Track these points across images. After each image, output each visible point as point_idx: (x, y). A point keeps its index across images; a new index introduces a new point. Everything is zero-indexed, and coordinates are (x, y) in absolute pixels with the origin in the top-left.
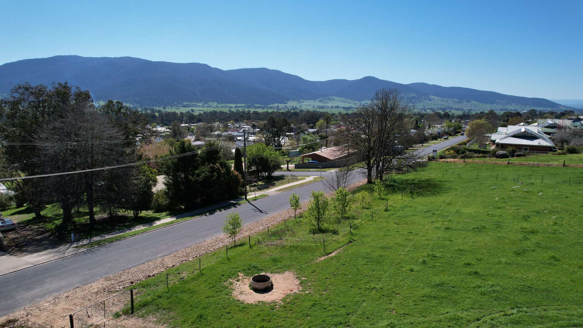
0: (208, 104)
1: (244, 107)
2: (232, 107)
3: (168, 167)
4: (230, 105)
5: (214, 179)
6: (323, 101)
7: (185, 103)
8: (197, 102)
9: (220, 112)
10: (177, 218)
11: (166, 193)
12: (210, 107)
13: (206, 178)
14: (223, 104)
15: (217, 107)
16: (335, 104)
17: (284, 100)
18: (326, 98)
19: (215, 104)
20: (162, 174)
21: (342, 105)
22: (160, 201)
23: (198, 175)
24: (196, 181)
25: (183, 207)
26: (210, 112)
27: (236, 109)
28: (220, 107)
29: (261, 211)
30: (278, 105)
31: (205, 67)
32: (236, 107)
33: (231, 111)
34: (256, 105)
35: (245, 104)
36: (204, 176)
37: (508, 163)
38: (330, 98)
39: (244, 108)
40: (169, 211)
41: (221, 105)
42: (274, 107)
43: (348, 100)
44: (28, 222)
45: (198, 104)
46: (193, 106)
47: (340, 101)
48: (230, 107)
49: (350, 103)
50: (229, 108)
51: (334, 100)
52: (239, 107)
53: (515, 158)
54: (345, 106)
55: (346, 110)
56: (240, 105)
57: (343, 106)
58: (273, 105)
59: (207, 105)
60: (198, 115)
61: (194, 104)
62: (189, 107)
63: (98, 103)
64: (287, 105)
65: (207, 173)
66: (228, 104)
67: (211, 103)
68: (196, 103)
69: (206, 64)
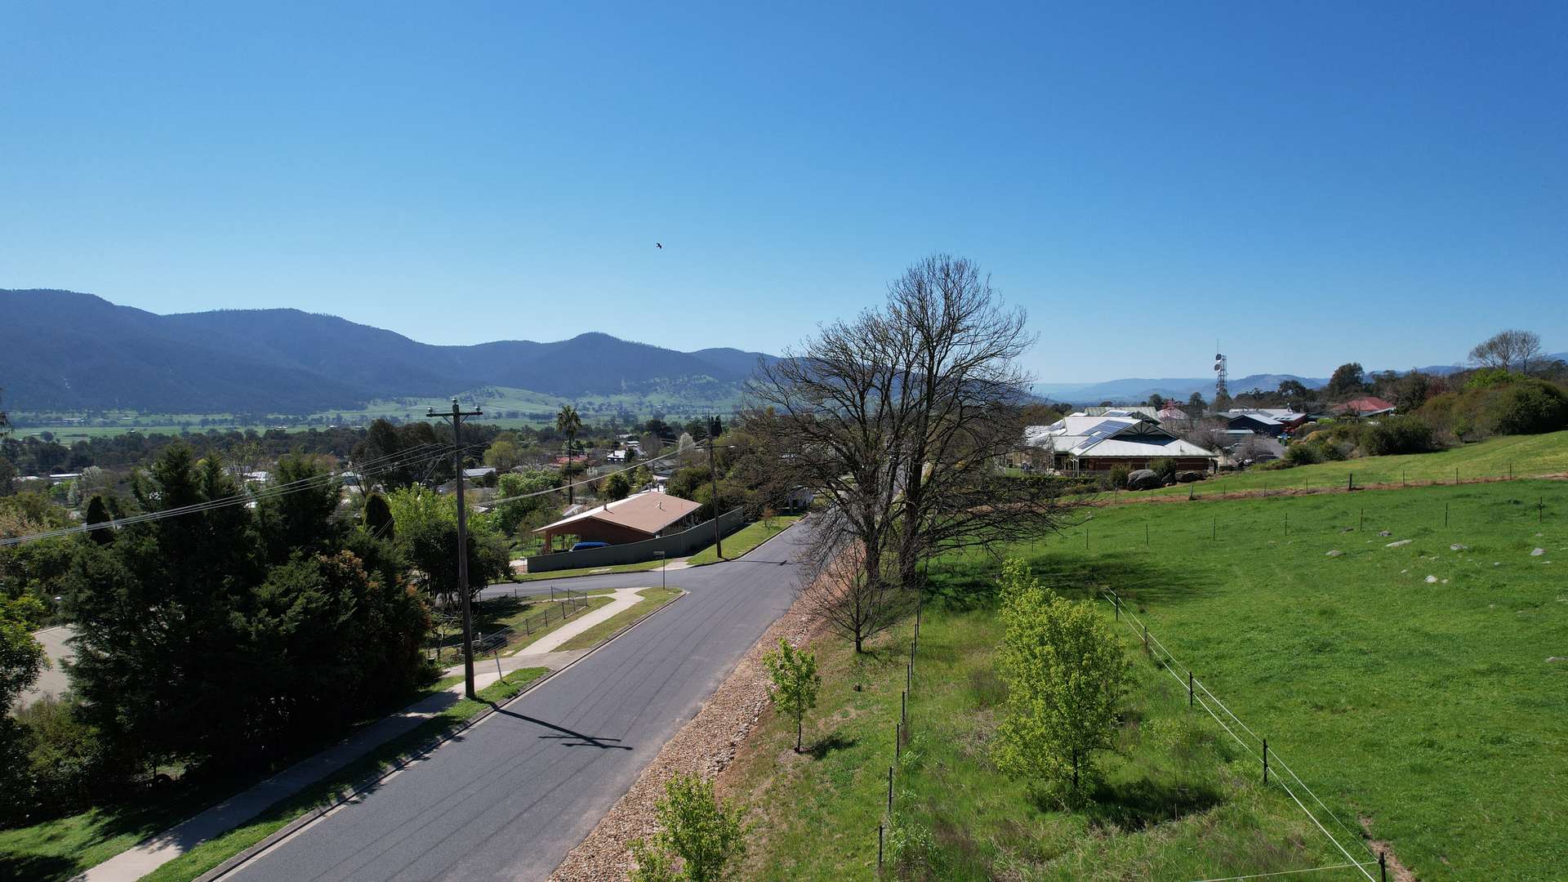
0: (104, 416)
1: (232, 422)
2: (188, 424)
3: (102, 585)
4: (184, 418)
5: (342, 618)
6: (472, 400)
7: (18, 414)
8: (64, 410)
9: (152, 436)
10: (187, 845)
11: (80, 716)
12: (113, 424)
13: (315, 619)
15: (137, 423)
16: (505, 407)
17: (356, 401)
18: (479, 391)
19: (130, 416)
20: (65, 621)
21: (528, 408)
22: (42, 761)
23: (276, 609)
24: (270, 638)
25: (175, 771)
26: (116, 438)
27: (205, 427)
29: (592, 741)
30: (338, 415)
31: (91, 305)
32: (204, 423)
33: (188, 433)
35: (234, 413)
36: (306, 610)
37: (1192, 498)
38: (490, 391)
39: (232, 427)
40: (98, 805)
41: (153, 417)
42: (325, 420)
43: (541, 396)
45: (66, 418)
46: (47, 425)
47: (519, 399)
48: (184, 424)
49: (546, 404)
50: (180, 428)
51: (501, 395)
52: (214, 422)
53: (1179, 485)
54: (534, 412)
55: (540, 421)
56: (217, 417)
57: (528, 411)
58: (324, 415)
59: (101, 419)
60: (74, 448)
61: (54, 416)
62: (32, 426)
64: (366, 413)
65: (313, 593)
66: (177, 414)
67: (114, 414)
68: (60, 415)
69: (94, 296)
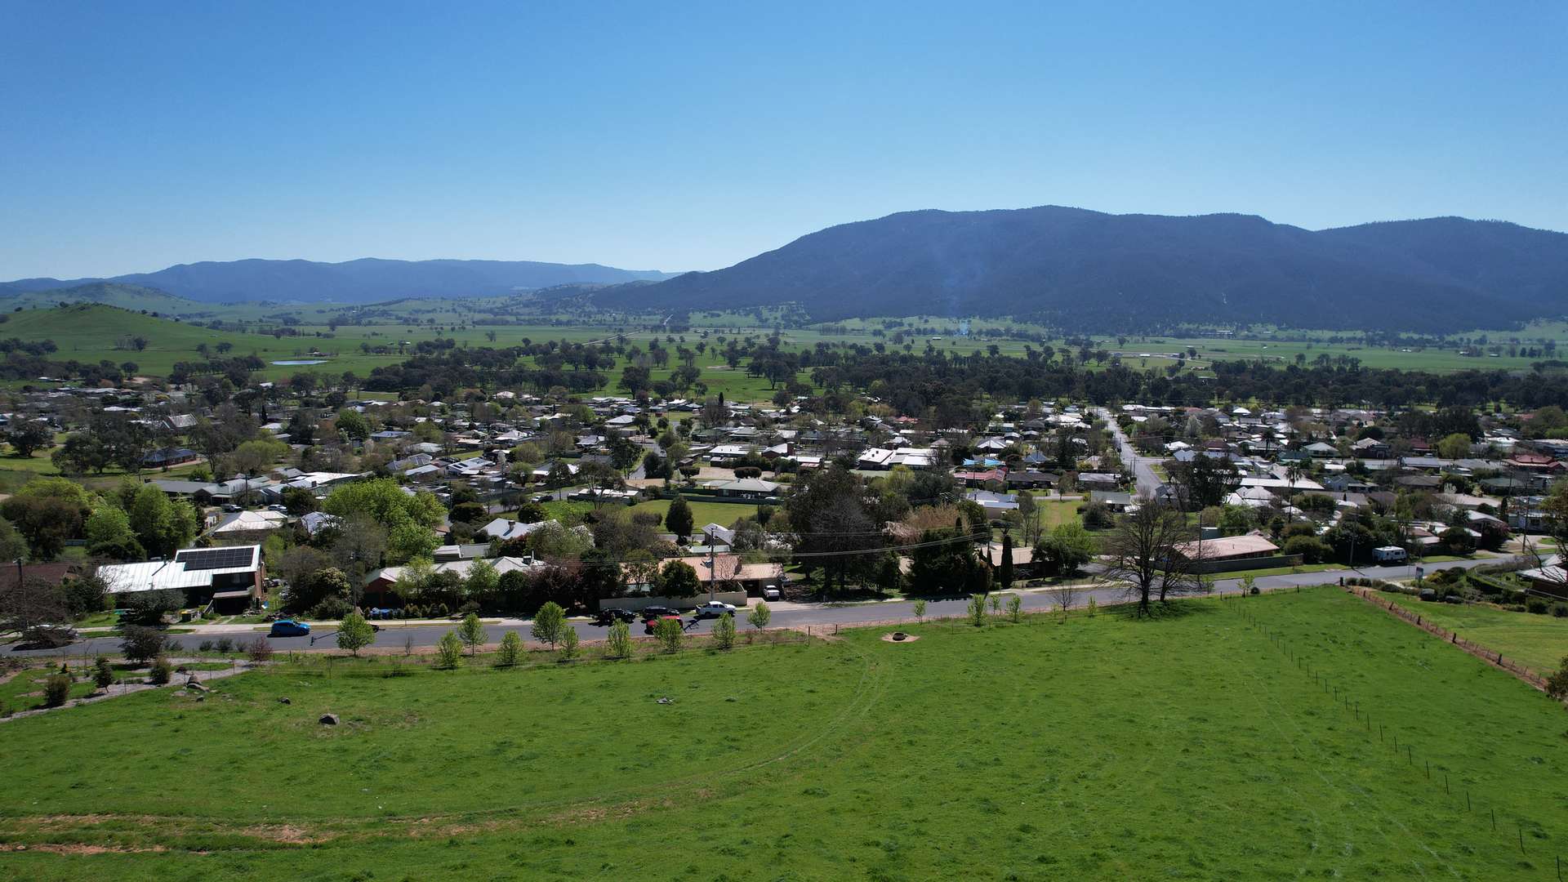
0: (1249, 329)
7: (1185, 326)
8: (1218, 323)
14: (1293, 329)
19: (1270, 329)
28: (1281, 340)
30: (1484, 336)
34: (1403, 336)
44: (799, 582)
46: (1203, 336)
59: (1246, 334)
61: (1210, 328)
63: (969, 321)
66: (1309, 332)
67: (1257, 328)
69: (1257, 216)
